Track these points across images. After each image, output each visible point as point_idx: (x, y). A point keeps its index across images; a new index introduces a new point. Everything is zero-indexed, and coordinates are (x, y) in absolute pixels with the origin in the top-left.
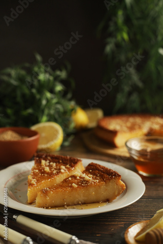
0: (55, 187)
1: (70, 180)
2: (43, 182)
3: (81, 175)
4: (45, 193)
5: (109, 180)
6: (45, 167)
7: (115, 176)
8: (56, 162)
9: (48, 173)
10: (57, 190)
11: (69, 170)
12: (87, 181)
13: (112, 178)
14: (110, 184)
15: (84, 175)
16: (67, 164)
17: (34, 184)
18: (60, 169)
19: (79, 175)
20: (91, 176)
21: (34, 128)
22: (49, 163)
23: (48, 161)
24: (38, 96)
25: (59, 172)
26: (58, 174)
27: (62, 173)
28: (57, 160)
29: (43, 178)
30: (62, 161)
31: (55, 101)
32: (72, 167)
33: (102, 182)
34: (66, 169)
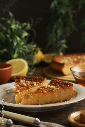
0: (33, 93)
1: (41, 89)
2: (24, 91)
3: (48, 86)
4: (27, 97)
5: (66, 87)
6: (23, 84)
7: (69, 85)
8: (30, 81)
9: (26, 87)
10: (34, 95)
11: (39, 84)
12: (52, 89)
13: (68, 86)
14: (67, 90)
15: (49, 86)
16: (37, 81)
17: (19, 93)
18: (33, 84)
19: (47, 86)
20: (54, 86)
21: (8, 63)
22: (25, 81)
23: (24, 80)
24: (11, 40)
25: (33, 85)
26: (32, 87)
27: (35, 86)
28: (30, 80)
29: (23, 89)
30: (34, 80)
31: (22, 43)
32: (41, 83)
33: (62, 89)
34: (37, 84)
